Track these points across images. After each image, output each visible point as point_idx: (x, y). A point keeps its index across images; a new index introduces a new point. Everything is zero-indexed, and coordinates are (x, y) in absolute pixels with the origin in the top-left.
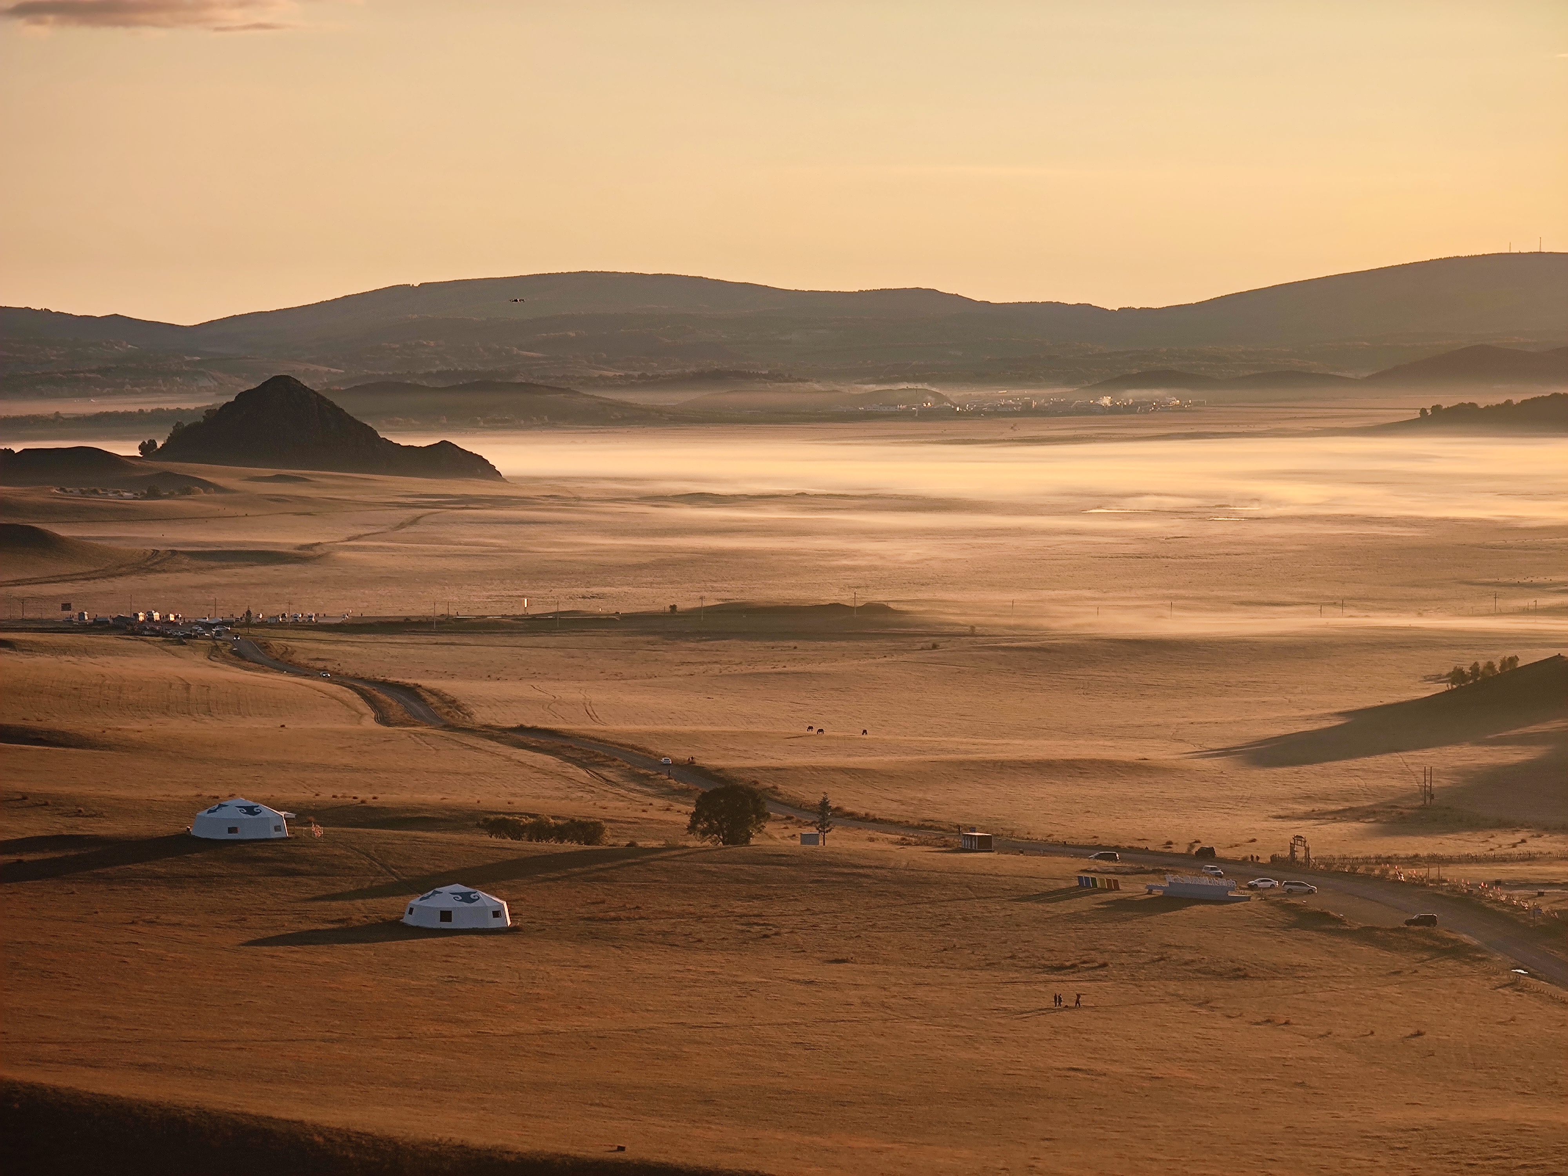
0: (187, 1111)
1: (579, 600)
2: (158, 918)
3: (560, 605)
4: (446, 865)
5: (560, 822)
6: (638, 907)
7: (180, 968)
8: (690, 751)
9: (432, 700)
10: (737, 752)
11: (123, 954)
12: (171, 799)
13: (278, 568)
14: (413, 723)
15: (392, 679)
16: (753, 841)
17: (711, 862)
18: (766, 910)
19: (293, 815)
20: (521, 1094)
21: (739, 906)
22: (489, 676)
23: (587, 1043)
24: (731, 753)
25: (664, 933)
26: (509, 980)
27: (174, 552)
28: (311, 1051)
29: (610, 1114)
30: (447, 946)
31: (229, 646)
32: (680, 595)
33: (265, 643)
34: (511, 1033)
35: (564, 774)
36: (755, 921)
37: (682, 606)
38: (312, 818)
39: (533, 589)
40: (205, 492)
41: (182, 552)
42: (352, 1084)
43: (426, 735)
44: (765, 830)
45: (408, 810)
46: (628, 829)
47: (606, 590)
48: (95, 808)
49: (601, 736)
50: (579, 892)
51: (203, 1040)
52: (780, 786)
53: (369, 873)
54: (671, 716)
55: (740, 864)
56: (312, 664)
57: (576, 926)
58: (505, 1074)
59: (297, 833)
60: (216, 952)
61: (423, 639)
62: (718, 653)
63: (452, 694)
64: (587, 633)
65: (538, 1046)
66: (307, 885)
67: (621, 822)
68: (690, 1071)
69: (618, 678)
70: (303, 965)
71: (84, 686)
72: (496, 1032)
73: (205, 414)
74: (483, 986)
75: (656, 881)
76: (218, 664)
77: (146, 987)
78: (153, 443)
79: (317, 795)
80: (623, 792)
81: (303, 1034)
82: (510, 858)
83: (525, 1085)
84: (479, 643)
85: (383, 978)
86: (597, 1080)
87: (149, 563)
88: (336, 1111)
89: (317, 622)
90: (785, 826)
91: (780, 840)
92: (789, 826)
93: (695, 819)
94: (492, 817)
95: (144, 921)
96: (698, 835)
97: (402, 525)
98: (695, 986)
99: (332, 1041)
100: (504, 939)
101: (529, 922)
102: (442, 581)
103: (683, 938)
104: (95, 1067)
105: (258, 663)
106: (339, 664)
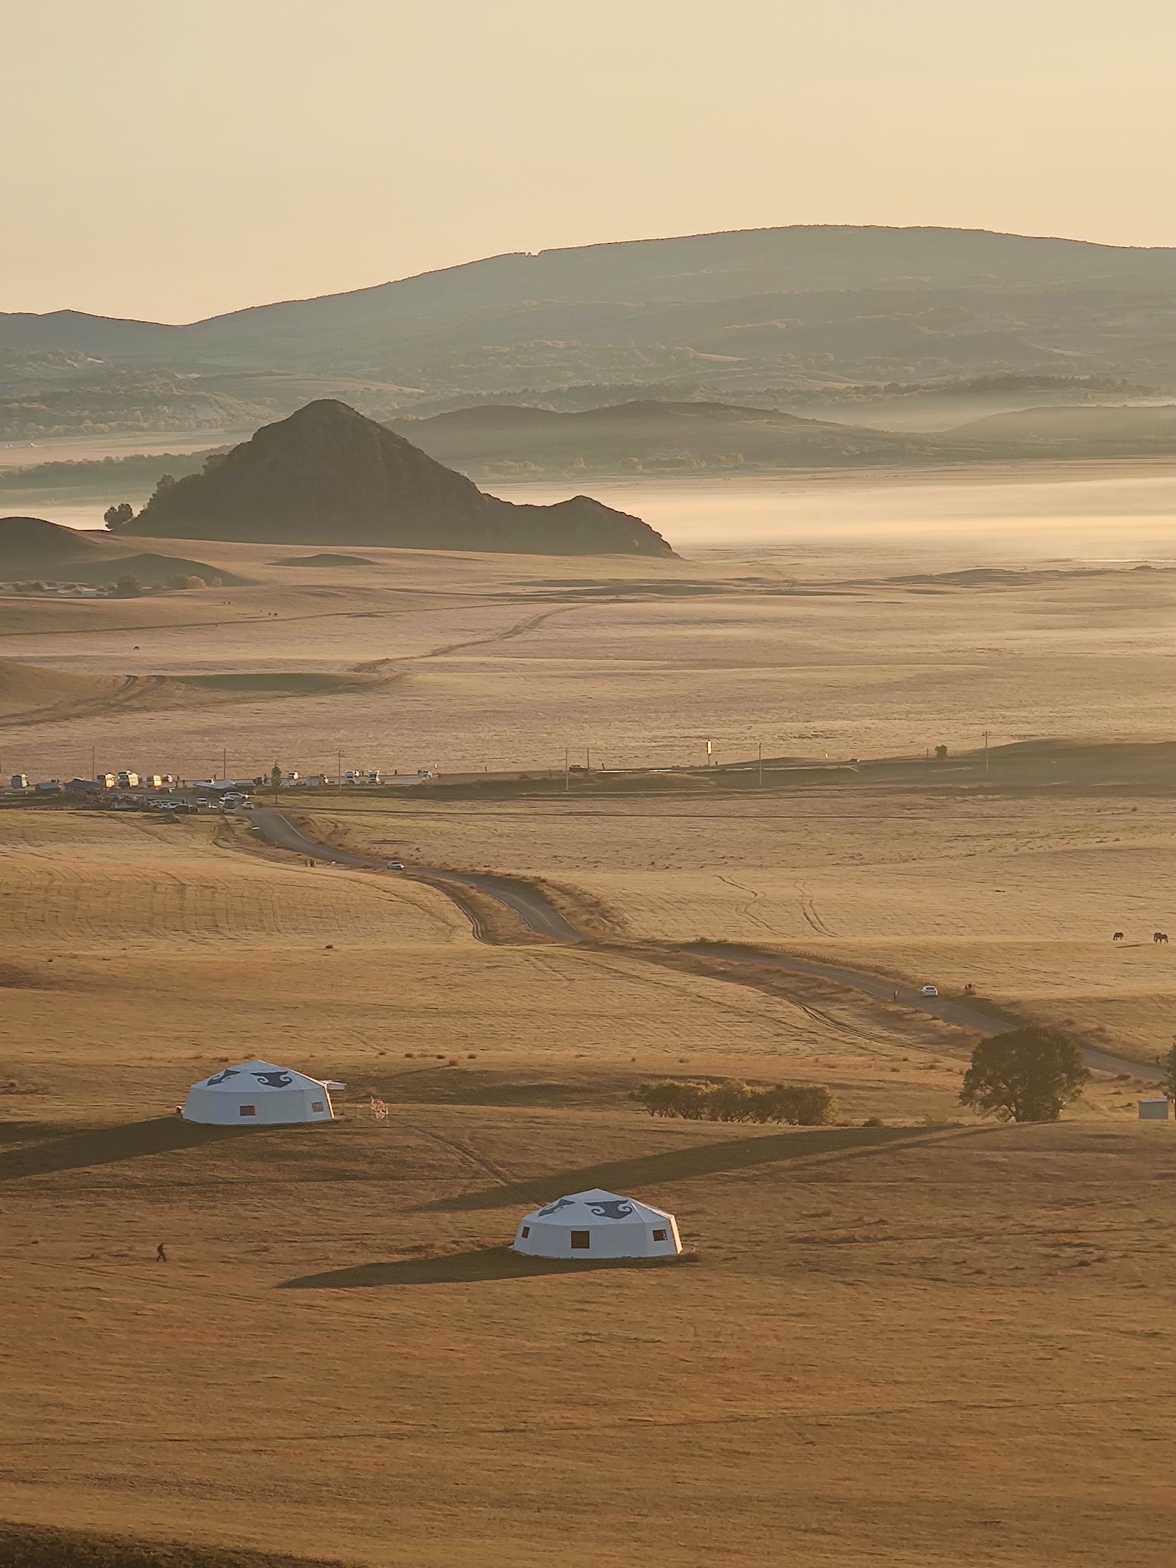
0: (159, 1549)
1: (794, 741)
2: (130, 1249)
3: (765, 749)
4: (581, 1160)
5: (760, 1090)
6: (881, 1221)
7: (166, 1327)
8: (967, 974)
9: (562, 901)
10: (1041, 976)
11: (77, 1306)
12: (153, 1063)
13: (323, 701)
14: (532, 939)
15: (500, 871)
16: (1063, 1115)
17: (998, 1149)
18: (1083, 1222)
19: (341, 1086)
20: (695, 1516)
21: (1043, 1218)
22: (653, 863)
23: (800, 1434)
24: (1033, 977)
25: (924, 1262)
26: (680, 1339)
27: (161, 679)
28: (367, 1454)
29: (835, 1545)
30: (583, 1286)
31: (247, 824)
32: (952, 731)
33: (302, 818)
34: (682, 1421)
35: (769, 1015)
36: (1067, 1240)
37: (955, 747)
38: (373, 1090)
39: (722, 726)
40: (209, 584)
41: (173, 679)
42: (431, 1504)
43: (553, 956)
44: (1083, 1096)
45: (523, 1075)
46: (868, 1099)
47: (837, 724)
48: (36, 1080)
49: (826, 953)
50: (789, 1199)
51: (199, 1438)
52: (1108, 1027)
53: (462, 1175)
54: (939, 920)
55: (1043, 1150)
56: (376, 849)
57: (785, 1252)
58: (670, 1484)
59: (349, 1114)
60: (221, 1302)
61: (550, 807)
62: (1012, 819)
63: (594, 892)
64: (807, 793)
65: (724, 1440)
66: (365, 1195)
67: (858, 1088)
68: (962, 1477)
69: (855, 862)
70: (356, 1320)
71: (20, 891)
72: (658, 1419)
73: (206, 463)
74: (637, 1347)
75: (910, 1180)
76: (230, 853)
77: (113, 1358)
78: (126, 509)
79: (381, 1054)
80: (861, 1040)
81: (355, 1427)
82: (682, 1147)
83: (702, 1502)
84: (637, 812)
85: (482, 1337)
86: (815, 1493)
87: (121, 697)
88: (405, 1546)
89: (383, 783)
90: (1115, 1090)
91: (1109, 1113)
92: (1122, 1090)
93: (971, 1082)
94: (654, 1084)
95: (109, 1254)
96: (977, 1105)
97: (517, 631)
98: (970, 1344)
99: (401, 1436)
100: (673, 1275)
101: (710, 1247)
102: (578, 715)
103: (955, 1267)
104: (32, 1483)
105: (292, 850)
106: (418, 849)
